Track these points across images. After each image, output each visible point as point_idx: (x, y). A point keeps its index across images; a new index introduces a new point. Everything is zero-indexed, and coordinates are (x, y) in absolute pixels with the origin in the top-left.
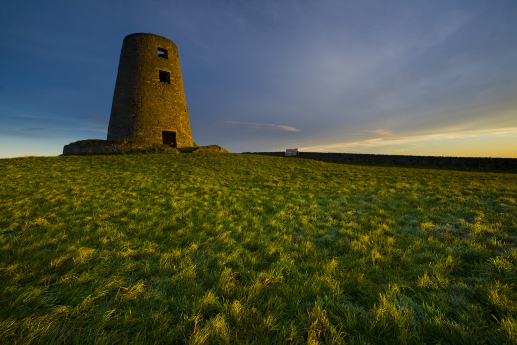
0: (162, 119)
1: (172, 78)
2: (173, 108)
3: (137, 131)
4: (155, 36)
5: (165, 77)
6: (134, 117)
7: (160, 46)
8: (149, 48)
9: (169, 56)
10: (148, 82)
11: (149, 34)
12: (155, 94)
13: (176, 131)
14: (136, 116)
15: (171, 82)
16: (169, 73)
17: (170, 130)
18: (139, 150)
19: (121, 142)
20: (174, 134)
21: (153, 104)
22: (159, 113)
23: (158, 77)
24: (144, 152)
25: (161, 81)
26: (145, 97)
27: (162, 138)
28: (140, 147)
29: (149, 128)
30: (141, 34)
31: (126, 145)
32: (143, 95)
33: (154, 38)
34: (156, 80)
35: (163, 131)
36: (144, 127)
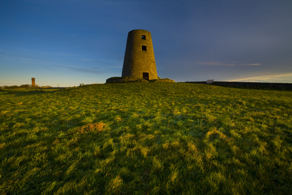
0: (143, 67)
1: (147, 48)
2: (148, 62)
3: (132, 73)
4: (141, 30)
5: (144, 48)
6: (131, 67)
7: (142, 35)
8: (138, 36)
9: (146, 38)
10: (137, 51)
11: (138, 30)
12: (140, 56)
13: (149, 72)
14: (132, 66)
15: (147, 50)
16: (146, 46)
17: (146, 72)
18: (132, 81)
19: (125, 78)
20: (148, 74)
21: (139, 61)
22: (142, 65)
23: (142, 49)
24: (133, 82)
25: (143, 50)
26: (136, 58)
27: (142, 76)
28: (132, 80)
29: (137, 71)
30: (135, 30)
31: (127, 79)
32: (135, 57)
33: (140, 31)
34: (141, 50)
35: (143, 73)
36: (135, 71)
